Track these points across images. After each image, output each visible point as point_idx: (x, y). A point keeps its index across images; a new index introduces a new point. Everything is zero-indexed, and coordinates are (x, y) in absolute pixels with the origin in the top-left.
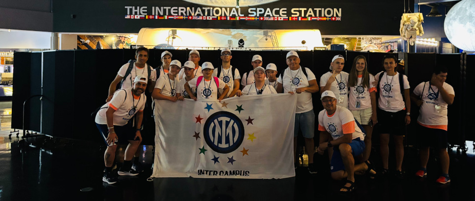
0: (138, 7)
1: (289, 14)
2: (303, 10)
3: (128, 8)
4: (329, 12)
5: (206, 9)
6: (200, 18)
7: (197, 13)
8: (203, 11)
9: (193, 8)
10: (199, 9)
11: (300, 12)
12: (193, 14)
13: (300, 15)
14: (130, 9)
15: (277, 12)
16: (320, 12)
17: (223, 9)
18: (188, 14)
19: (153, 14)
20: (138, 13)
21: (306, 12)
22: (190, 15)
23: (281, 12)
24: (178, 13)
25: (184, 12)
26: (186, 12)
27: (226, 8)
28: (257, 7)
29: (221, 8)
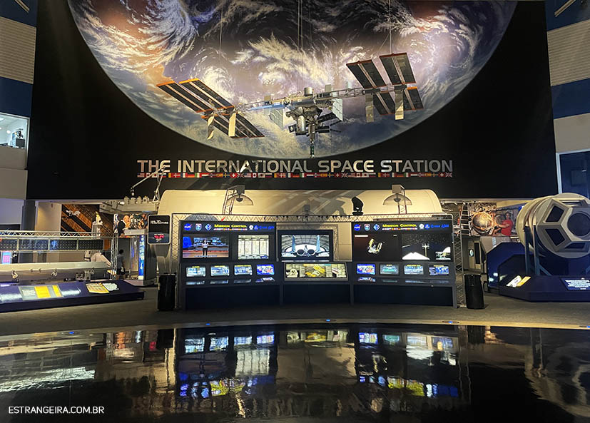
0: (157, 161)
1: (377, 168)
2: (397, 162)
3: (142, 162)
4: (435, 166)
5: (257, 162)
6: (248, 175)
7: (244, 168)
8: (253, 166)
10: (246, 162)
11: (393, 165)
12: (237, 170)
13: (394, 170)
14: (145, 164)
15: (360, 166)
16: (422, 165)
17: (282, 162)
18: (230, 171)
19: (179, 171)
20: (157, 170)
21: (401, 166)
22: (234, 171)
23: (366, 166)
24: (215, 169)
25: (224, 167)
27: (286, 161)
28: (330, 158)
29: (278, 160)
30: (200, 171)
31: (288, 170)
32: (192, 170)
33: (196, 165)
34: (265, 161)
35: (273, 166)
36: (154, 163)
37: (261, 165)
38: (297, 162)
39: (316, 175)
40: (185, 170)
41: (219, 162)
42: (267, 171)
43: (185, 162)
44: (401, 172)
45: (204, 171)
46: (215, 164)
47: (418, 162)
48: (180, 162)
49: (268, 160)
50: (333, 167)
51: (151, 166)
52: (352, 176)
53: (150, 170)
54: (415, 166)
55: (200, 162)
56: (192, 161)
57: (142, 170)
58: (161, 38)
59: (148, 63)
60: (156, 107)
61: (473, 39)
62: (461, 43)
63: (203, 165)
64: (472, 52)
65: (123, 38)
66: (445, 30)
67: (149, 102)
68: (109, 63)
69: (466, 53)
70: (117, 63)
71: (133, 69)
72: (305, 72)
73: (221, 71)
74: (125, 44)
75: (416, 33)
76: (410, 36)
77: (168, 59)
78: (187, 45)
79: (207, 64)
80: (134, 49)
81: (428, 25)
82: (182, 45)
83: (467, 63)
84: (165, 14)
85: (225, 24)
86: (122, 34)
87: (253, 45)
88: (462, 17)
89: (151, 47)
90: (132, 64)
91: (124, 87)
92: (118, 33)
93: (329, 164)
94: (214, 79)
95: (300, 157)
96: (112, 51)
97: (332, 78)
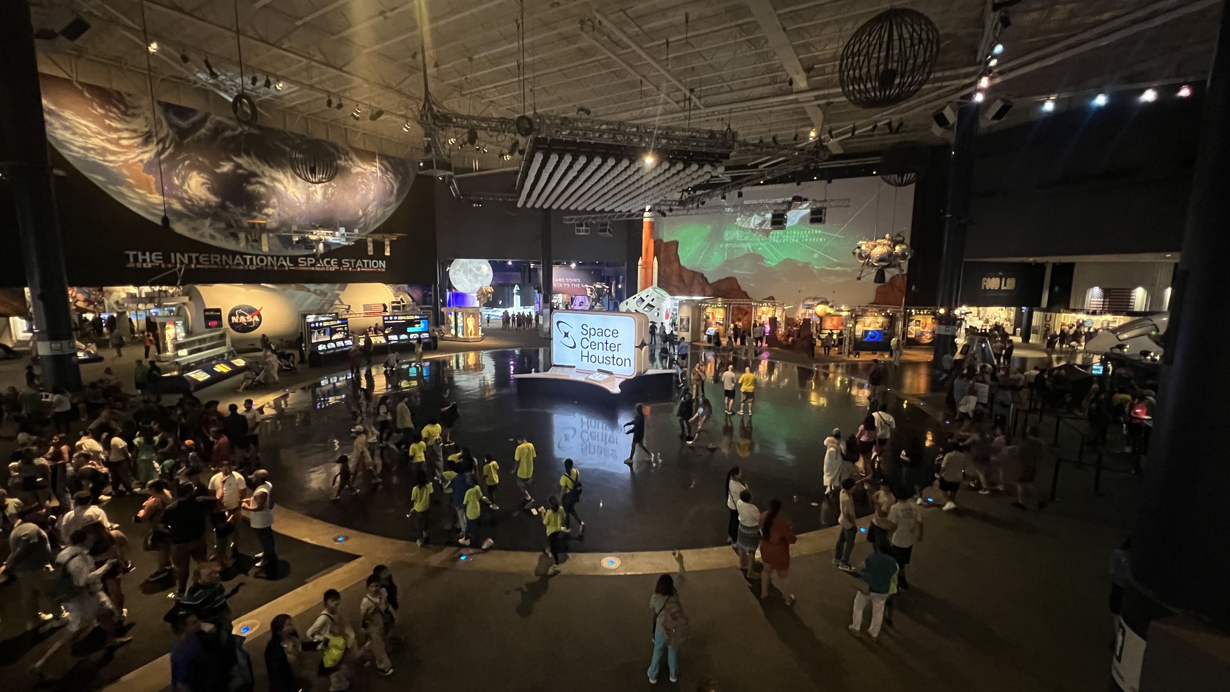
0: (148, 254)
1: (340, 264)
2: (353, 261)
3: (131, 254)
4: (375, 264)
5: (248, 257)
6: (241, 267)
7: (236, 261)
8: (245, 260)
9: (231, 257)
10: (238, 257)
11: (350, 263)
12: (230, 262)
13: (351, 266)
14: (134, 255)
15: (328, 263)
16: (368, 263)
17: (269, 258)
18: (224, 263)
19: (173, 261)
20: (148, 260)
21: (355, 263)
22: (227, 263)
23: (332, 263)
24: (210, 261)
25: (218, 260)
26: (221, 260)
27: (272, 257)
28: (307, 256)
29: (266, 256)
30: (194, 261)
31: (275, 263)
32: (186, 261)
33: (190, 258)
34: (254, 258)
35: (262, 261)
36: (144, 254)
37: (251, 260)
38: (281, 258)
39: (297, 268)
40: (178, 261)
41: (212, 256)
42: (257, 264)
43: (178, 255)
44: (355, 268)
45: (198, 262)
46: (209, 257)
47: (366, 261)
48: (172, 255)
49: (257, 256)
50: (309, 263)
51: (140, 258)
52: (323, 269)
53: (140, 261)
54: (363, 263)
55: (194, 255)
56: (186, 255)
57: (132, 259)
58: (134, 135)
59: (123, 158)
60: (138, 202)
61: (396, 181)
62: (388, 184)
63: (197, 258)
64: (395, 192)
65: (86, 126)
66: (379, 174)
67: (131, 197)
68: (71, 150)
69: (392, 192)
70: (82, 151)
71: (105, 161)
72: (283, 189)
73: (206, 176)
74: (89, 133)
75: (362, 173)
76: (358, 174)
77: (146, 157)
78: (167, 145)
79: (191, 168)
80: (103, 140)
81: (369, 168)
82: (161, 146)
83: (393, 199)
84: (136, 112)
85: (205, 134)
86: (84, 122)
87: (235, 159)
88: (390, 168)
89: (124, 142)
90: (103, 155)
91: (97, 179)
92: (80, 120)
93: (306, 261)
94: (200, 183)
95: (283, 254)
96: (72, 137)
97: (305, 196)
